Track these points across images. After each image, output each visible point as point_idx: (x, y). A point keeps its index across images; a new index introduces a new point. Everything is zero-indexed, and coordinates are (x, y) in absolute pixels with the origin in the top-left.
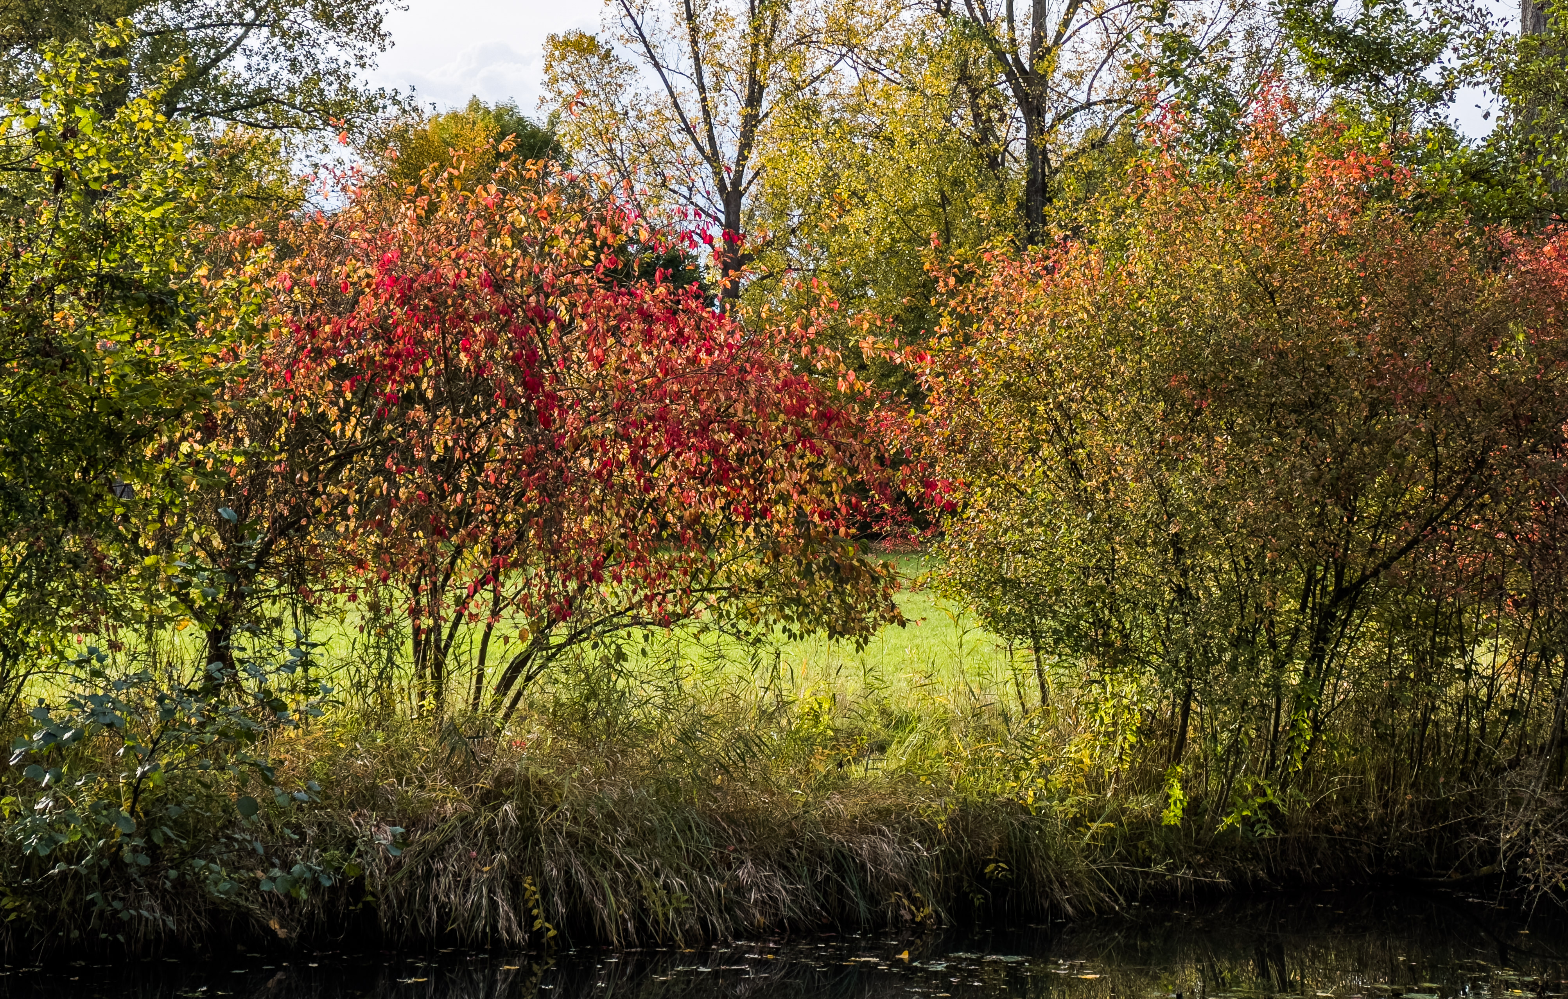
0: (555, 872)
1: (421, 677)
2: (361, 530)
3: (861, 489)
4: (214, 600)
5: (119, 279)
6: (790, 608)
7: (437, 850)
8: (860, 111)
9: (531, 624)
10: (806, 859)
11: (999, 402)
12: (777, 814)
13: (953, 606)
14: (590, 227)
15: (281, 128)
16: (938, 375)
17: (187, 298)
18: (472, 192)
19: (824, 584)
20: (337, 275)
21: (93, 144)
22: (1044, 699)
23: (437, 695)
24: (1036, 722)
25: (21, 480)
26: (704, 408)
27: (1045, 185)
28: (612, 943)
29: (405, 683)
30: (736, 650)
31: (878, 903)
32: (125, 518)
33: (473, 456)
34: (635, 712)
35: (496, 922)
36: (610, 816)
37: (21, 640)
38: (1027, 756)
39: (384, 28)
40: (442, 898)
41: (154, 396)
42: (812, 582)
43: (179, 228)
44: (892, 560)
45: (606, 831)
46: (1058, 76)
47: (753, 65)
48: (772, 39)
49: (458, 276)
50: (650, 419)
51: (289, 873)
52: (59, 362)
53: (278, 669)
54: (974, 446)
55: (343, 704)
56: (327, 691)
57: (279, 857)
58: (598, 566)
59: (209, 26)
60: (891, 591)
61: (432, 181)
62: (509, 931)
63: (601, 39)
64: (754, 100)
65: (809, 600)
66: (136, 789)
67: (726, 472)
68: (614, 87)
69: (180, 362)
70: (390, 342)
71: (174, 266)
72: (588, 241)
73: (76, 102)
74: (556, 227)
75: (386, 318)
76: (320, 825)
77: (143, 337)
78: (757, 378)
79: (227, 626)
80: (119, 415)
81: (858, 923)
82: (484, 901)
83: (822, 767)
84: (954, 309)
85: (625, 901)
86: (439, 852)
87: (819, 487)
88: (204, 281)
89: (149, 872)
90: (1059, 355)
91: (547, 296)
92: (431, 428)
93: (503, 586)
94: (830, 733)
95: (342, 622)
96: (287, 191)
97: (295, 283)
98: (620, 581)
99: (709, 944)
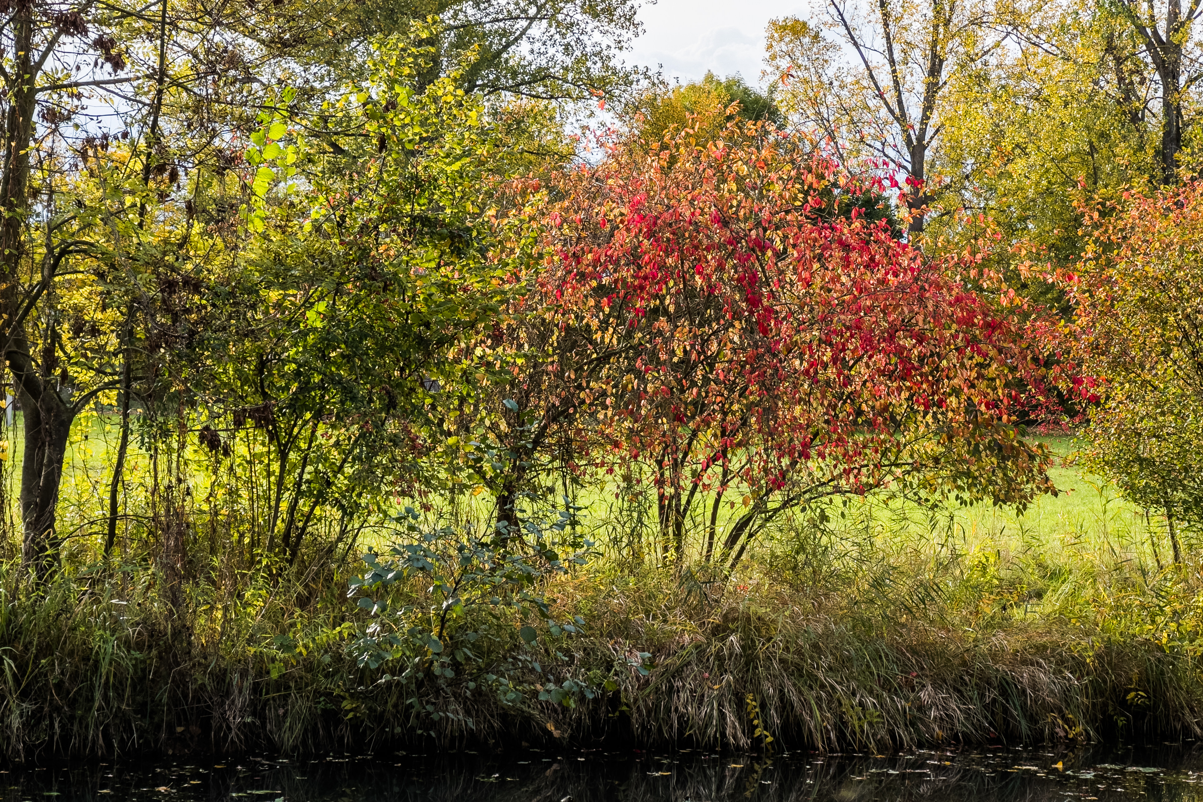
0: (771, 690)
1: (664, 534)
2: (617, 418)
3: (1021, 385)
4: (502, 472)
5: (427, 219)
6: (961, 479)
7: (677, 671)
8: (1023, 78)
9: (753, 492)
10: (976, 684)
11: (1135, 313)
12: (952, 647)
13: (1098, 480)
14: (799, 175)
15: (556, 99)
16: (1084, 292)
17: (479, 233)
18: (704, 147)
19: (990, 461)
20: (597, 214)
21: (408, 114)
22: (1176, 557)
23: (678, 549)
24: (1169, 576)
25: (354, 377)
26: (891, 319)
27: (1179, 135)
28: (818, 749)
29: (651, 539)
30: (918, 514)
31: (1036, 722)
32: (433, 407)
33: (707, 358)
34: (836, 564)
35: (725, 729)
36: (815, 647)
37: (355, 501)
38: (1162, 604)
39: (637, 19)
40: (682, 709)
41: (454, 311)
42: (980, 459)
43: (472, 178)
44: (1046, 442)
45: (812, 658)
46: (1190, 45)
47: (935, 43)
48: (949, 21)
49: (693, 214)
50: (848, 328)
51: (561, 687)
52: (382, 285)
53: (551, 527)
54: (1114, 350)
55: (602, 555)
56: (590, 545)
57: (553, 675)
58: (806, 445)
59: (501, 20)
60: (1045, 467)
61: (673, 138)
62: (735, 737)
63: (812, 24)
64: (935, 70)
65: (977, 474)
66: (443, 618)
67: (909, 370)
68: (821, 62)
69: (474, 283)
70: (640, 268)
71: (470, 207)
72: (798, 186)
73: (396, 81)
74: (772, 175)
75: (636, 248)
76: (585, 649)
77: (447, 264)
78: (934, 295)
79: (511, 493)
80: (427, 325)
81: (1020, 738)
82: (715, 713)
83: (989, 609)
84: (1098, 239)
85: (829, 715)
86: (678, 673)
87: (985, 382)
88: (493, 220)
89: (455, 683)
90: (1187, 275)
91: (765, 230)
92: (672, 336)
93: (730, 462)
94: (996, 582)
95: (602, 490)
96: (562, 148)
97: (565, 220)
98: (824, 458)
99: (896, 751)
